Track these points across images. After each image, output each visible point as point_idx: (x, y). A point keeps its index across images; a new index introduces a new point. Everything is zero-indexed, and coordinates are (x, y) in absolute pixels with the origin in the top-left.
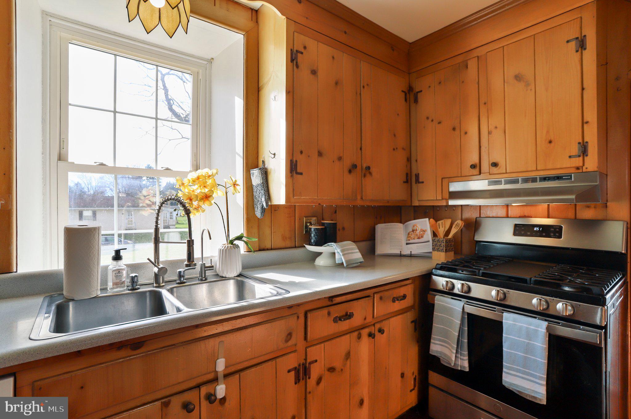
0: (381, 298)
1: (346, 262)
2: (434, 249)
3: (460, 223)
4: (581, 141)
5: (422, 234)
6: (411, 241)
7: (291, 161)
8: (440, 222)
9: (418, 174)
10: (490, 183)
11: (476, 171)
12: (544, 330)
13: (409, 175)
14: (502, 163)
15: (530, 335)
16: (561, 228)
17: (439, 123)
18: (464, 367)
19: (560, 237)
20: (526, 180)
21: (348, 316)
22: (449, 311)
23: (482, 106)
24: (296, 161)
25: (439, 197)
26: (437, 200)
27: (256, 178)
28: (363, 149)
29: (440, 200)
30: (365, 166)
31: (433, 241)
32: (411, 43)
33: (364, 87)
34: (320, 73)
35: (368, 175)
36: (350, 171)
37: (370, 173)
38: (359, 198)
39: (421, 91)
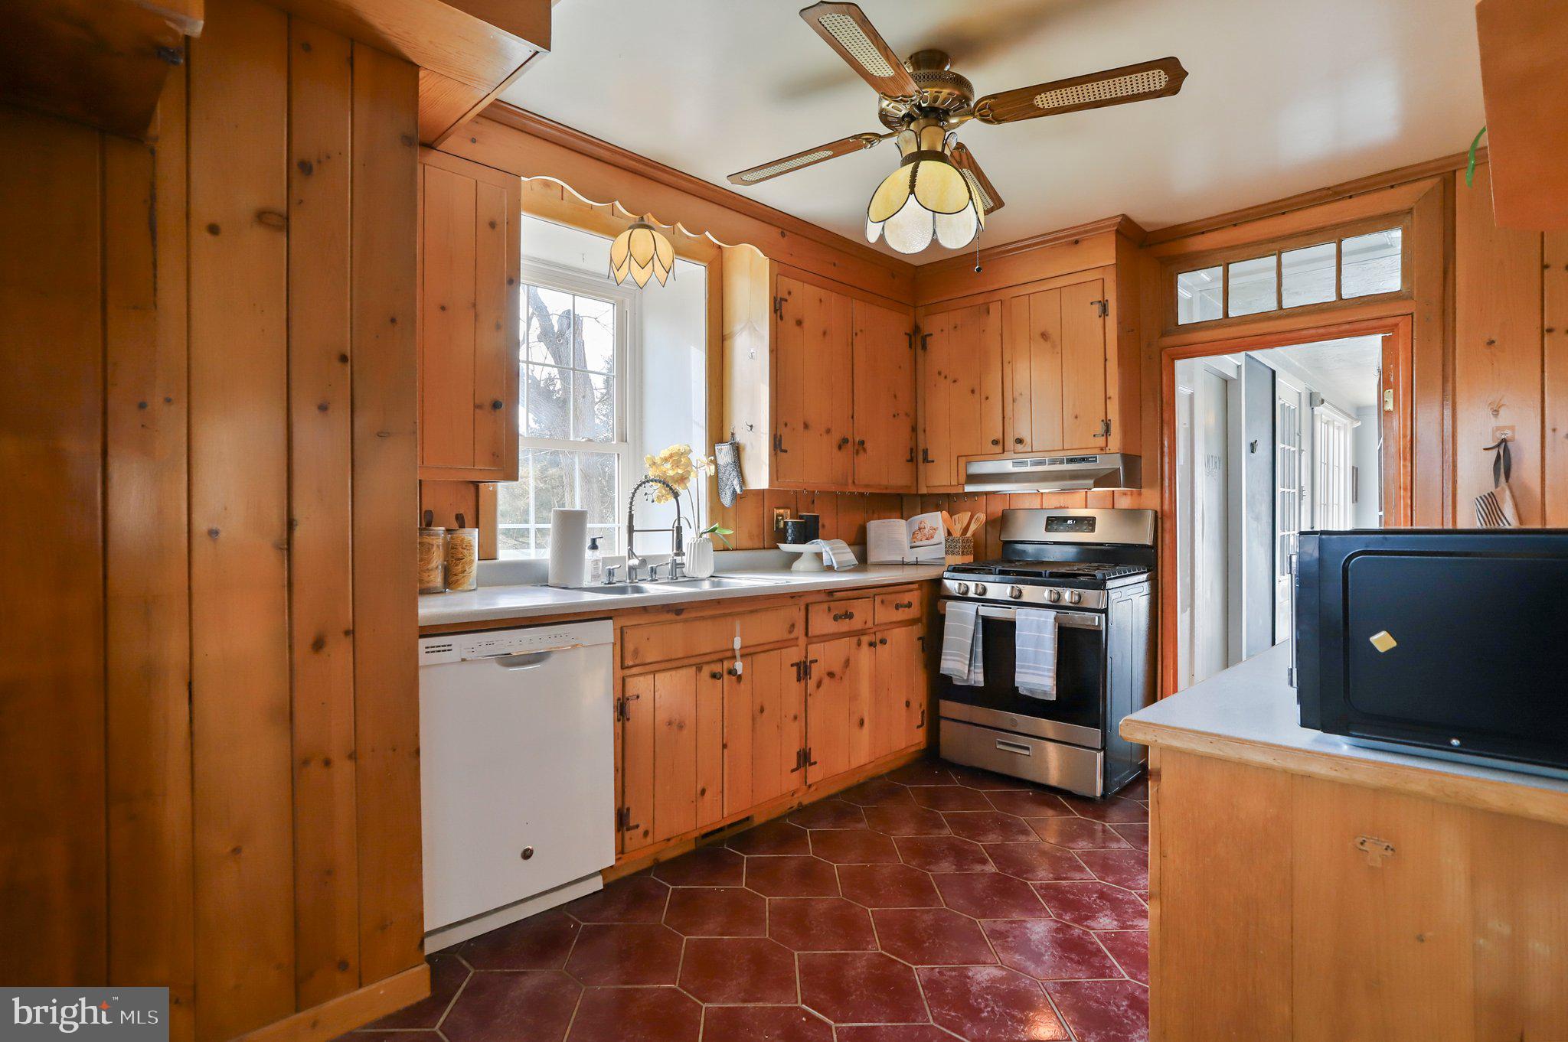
0: (882, 602)
1: (837, 563)
2: (947, 553)
3: (982, 517)
4: (1104, 419)
5: (931, 534)
6: (917, 544)
7: (775, 436)
8: (956, 516)
9: (927, 449)
10: (1015, 464)
11: (999, 449)
12: (1052, 620)
13: (914, 450)
14: (1027, 440)
15: (1040, 628)
16: (1094, 519)
17: (955, 381)
18: (979, 682)
19: (1093, 530)
20: (1053, 462)
21: (849, 616)
22: (961, 617)
23: (1005, 364)
24: (781, 436)
25: (954, 483)
26: (951, 486)
27: (724, 454)
28: (855, 417)
29: (955, 485)
30: (857, 440)
31: (947, 540)
32: (917, 267)
33: (856, 334)
34: (806, 324)
35: (861, 452)
36: (840, 448)
37: (865, 450)
38: (850, 481)
39: (931, 335)
